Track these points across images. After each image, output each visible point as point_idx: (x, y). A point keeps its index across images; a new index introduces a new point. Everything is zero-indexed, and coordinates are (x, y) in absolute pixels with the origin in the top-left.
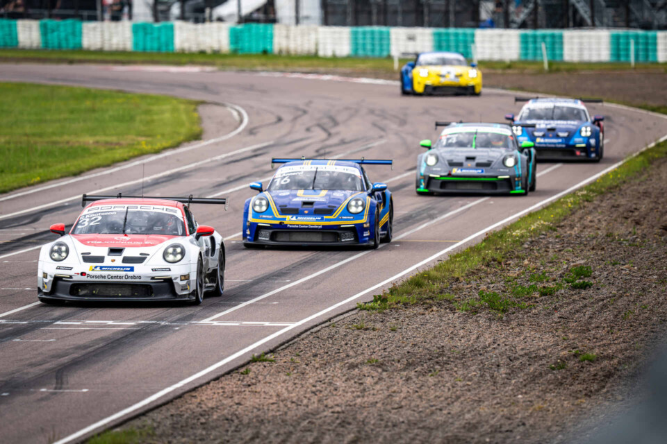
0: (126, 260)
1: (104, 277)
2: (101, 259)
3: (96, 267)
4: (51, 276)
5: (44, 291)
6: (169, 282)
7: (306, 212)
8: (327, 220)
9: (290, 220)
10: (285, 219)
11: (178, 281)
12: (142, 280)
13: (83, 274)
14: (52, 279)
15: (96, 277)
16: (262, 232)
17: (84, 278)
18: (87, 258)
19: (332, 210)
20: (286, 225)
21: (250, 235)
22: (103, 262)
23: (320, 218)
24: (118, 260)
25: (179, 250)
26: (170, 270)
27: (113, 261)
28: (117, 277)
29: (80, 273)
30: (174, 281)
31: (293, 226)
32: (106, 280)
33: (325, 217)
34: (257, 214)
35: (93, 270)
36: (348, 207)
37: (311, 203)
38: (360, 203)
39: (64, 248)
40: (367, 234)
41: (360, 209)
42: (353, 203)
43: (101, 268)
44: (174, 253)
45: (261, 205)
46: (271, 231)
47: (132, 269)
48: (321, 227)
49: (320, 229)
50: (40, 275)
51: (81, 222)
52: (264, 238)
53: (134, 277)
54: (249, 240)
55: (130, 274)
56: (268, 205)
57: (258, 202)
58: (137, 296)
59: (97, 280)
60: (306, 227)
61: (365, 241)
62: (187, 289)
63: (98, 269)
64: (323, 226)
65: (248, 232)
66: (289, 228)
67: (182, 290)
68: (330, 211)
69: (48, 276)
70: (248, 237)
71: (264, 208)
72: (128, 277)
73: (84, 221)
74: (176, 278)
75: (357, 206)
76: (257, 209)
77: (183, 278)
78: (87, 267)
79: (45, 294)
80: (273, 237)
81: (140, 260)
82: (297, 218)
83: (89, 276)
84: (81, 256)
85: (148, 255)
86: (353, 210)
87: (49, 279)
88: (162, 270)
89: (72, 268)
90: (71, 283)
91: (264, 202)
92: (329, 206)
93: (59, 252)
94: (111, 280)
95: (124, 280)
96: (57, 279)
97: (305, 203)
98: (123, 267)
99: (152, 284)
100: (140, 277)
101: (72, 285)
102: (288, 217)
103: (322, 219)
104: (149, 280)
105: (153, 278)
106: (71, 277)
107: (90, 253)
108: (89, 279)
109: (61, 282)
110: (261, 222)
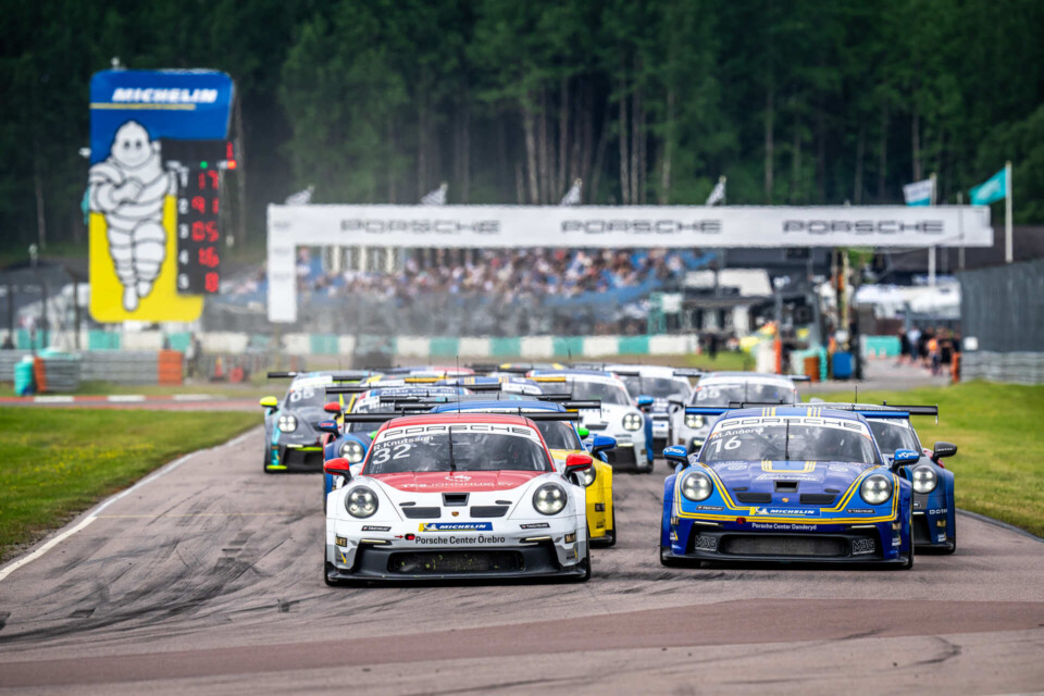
0: (475, 512)
1: (445, 541)
2: (435, 512)
3: (430, 525)
4: (354, 543)
5: (340, 566)
6: (548, 546)
7: (785, 500)
8: (826, 515)
9: (755, 514)
10: (747, 513)
11: (562, 543)
12: (506, 544)
13: (409, 537)
14: (356, 547)
15: (432, 541)
16: (703, 537)
17: (412, 544)
18: (411, 512)
19: (833, 497)
20: (751, 523)
21: (676, 543)
22: (439, 516)
23: (812, 512)
24: (464, 514)
25: (556, 493)
26: (548, 526)
27: (455, 514)
28: (466, 540)
29: (404, 535)
30: (556, 544)
31: (763, 526)
32: (449, 545)
33: (822, 510)
34: (691, 503)
35: (425, 530)
36: (861, 490)
37: (793, 485)
38: (883, 485)
39: (368, 497)
40: (896, 542)
41: (883, 496)
42: (870, 485)
43: (438, 525)
44: (551, 499)
45: (697, 487)
46: (721, 534)
47: (489, 527)
48: (815, 528)
49: (813, 531)
50: (331, 541)
51: (376, 454)
52: (706, 547)
53: (494, 539)
54: (676, 551)
55: (486, 534)
56: (711, 487)
57: (691, 482)
58: (498, 571)
59: (433, 545)
60: (788, 527)
61: (893, 556)
62: (573, 557)
63: (433, 527)
64: (818, 525)
65: (674, 537)
66: (755, 530)
67: (568, 558)
68: (829, 499)
69: (349, 544)
70: (674, 546)
71: (703, 494)
72: (484, 540)
73: (383, 452)
74: (559, 540)
75: (877, 490)
76: (690, 493)
77: (569, 539)
78: (414, 526)
79: (343, 571)
80: (723, 545)
81: (500, 510)
82: (769, 510)
83: (419, 539)
84: (400, 509)
85: (510, 503)
86: (870, 497)
87: (350, 548)
88: (537, 526)
89: (389, 529)
90: (389, 553)
91: (703, 483)
92: (826, 490)
93: (362, 502)
94: (456, 545)
95: (477, 544)
96: (363, 547)
97: (780, 484)
98: (475, 524)
99: (521, 550)
100: (503, 539)
101: (392, 555)
102: (753, 510)
103: (817, 514)
104: (518, 544)
105: (523, 540)
106: (388, 542)
107: (414, 503)
108: (420, 545)
109: (370, 552)
110: (700, 517)
